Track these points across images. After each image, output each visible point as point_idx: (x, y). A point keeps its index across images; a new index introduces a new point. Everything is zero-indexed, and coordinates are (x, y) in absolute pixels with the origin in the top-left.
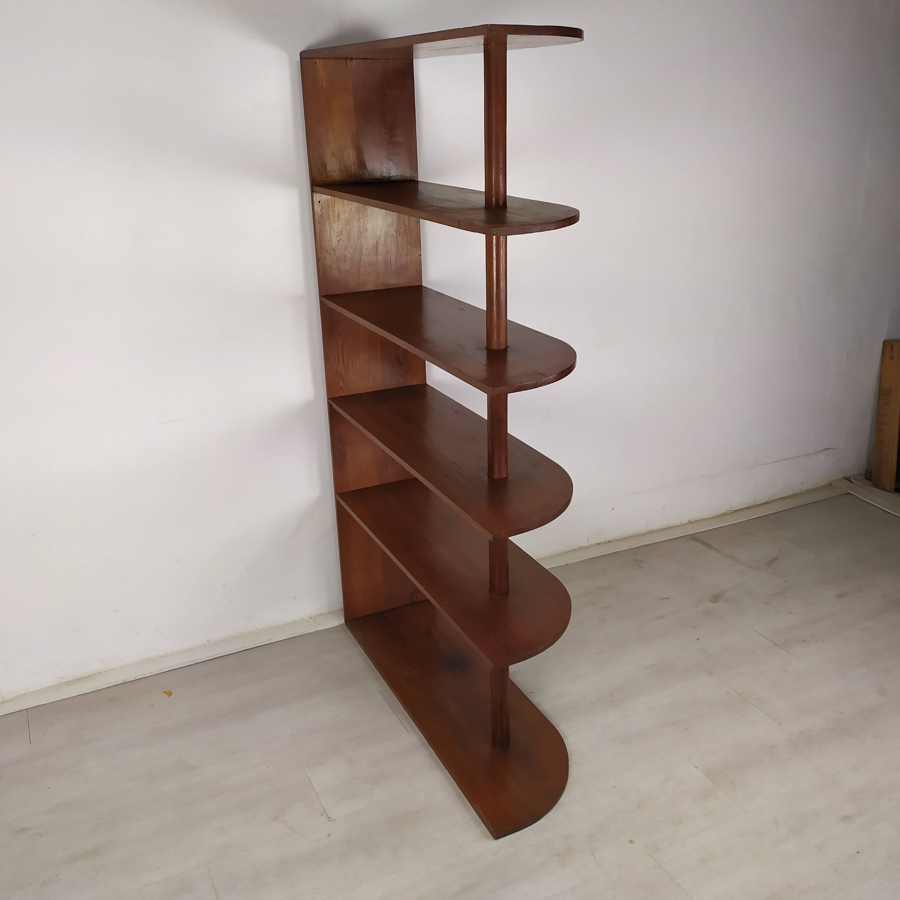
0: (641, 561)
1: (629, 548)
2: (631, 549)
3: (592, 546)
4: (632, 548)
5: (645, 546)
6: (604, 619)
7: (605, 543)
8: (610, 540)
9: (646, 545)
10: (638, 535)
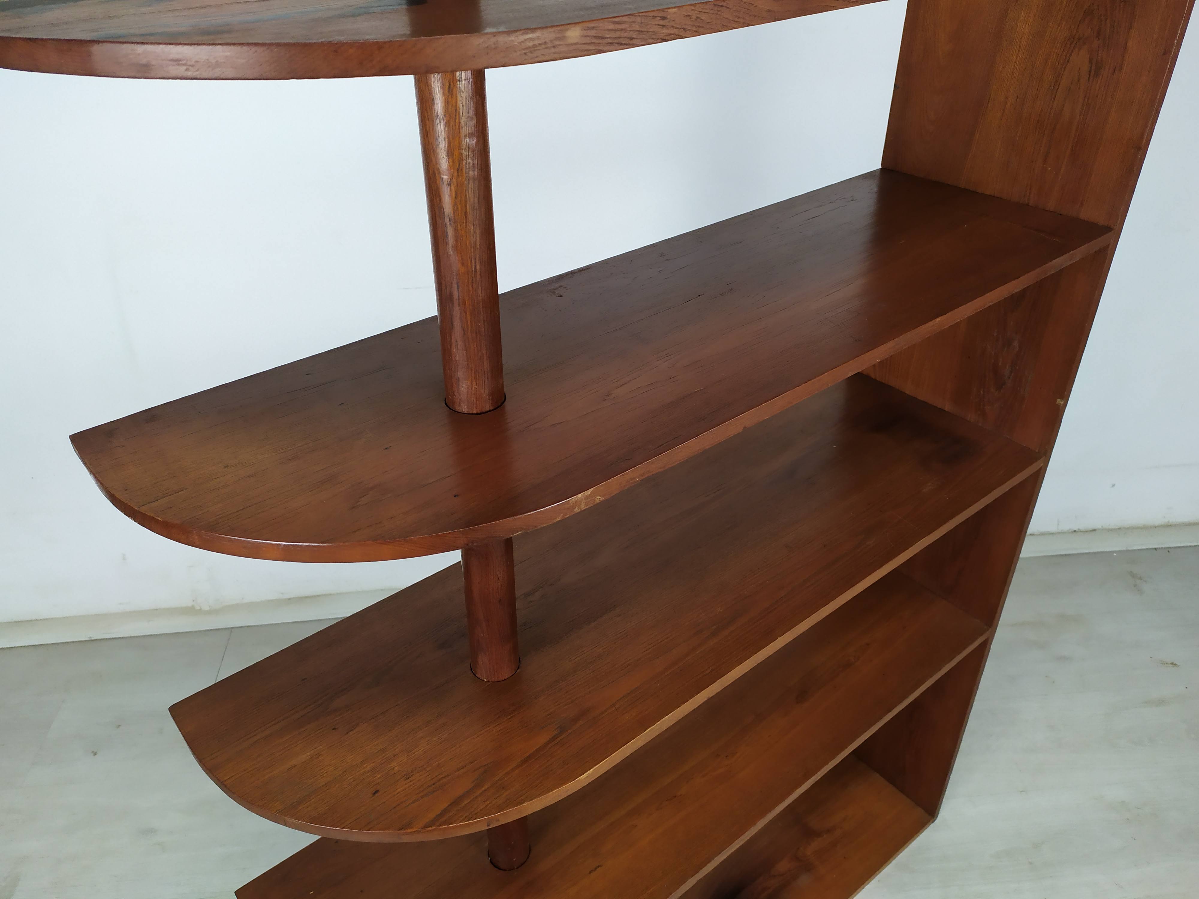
0: (1141, 579)
1: (1125, 549)
2: (1127, 551)
3: (1062, 533)
4: (1130, 549)
5: (1155, 551)
6: (1053, 682)
7: (1086, 531)
8: (1094, 528)
9: (1155, 549)
10: (1145, 528)
